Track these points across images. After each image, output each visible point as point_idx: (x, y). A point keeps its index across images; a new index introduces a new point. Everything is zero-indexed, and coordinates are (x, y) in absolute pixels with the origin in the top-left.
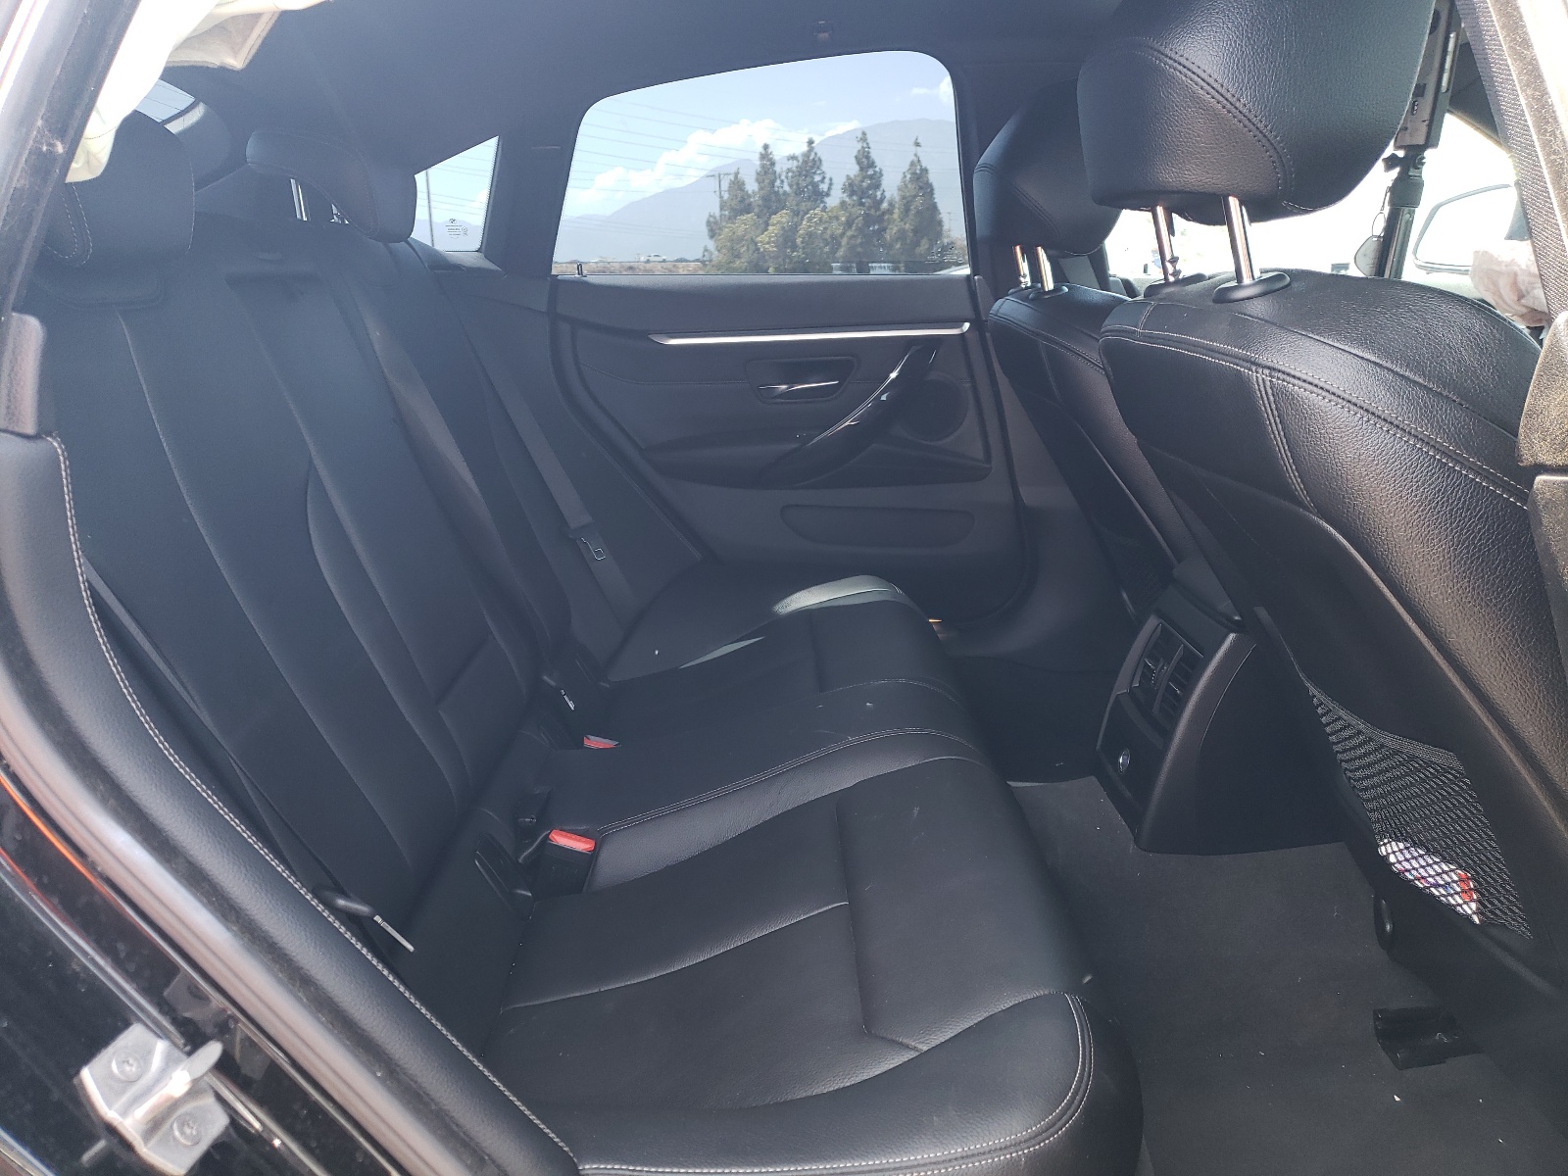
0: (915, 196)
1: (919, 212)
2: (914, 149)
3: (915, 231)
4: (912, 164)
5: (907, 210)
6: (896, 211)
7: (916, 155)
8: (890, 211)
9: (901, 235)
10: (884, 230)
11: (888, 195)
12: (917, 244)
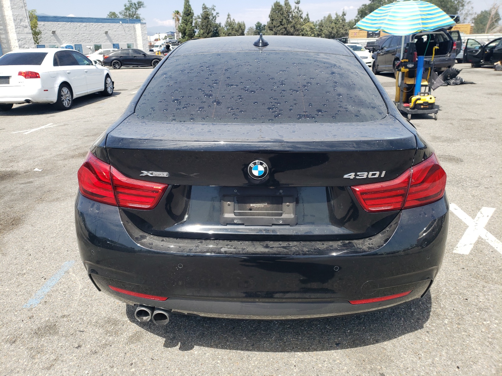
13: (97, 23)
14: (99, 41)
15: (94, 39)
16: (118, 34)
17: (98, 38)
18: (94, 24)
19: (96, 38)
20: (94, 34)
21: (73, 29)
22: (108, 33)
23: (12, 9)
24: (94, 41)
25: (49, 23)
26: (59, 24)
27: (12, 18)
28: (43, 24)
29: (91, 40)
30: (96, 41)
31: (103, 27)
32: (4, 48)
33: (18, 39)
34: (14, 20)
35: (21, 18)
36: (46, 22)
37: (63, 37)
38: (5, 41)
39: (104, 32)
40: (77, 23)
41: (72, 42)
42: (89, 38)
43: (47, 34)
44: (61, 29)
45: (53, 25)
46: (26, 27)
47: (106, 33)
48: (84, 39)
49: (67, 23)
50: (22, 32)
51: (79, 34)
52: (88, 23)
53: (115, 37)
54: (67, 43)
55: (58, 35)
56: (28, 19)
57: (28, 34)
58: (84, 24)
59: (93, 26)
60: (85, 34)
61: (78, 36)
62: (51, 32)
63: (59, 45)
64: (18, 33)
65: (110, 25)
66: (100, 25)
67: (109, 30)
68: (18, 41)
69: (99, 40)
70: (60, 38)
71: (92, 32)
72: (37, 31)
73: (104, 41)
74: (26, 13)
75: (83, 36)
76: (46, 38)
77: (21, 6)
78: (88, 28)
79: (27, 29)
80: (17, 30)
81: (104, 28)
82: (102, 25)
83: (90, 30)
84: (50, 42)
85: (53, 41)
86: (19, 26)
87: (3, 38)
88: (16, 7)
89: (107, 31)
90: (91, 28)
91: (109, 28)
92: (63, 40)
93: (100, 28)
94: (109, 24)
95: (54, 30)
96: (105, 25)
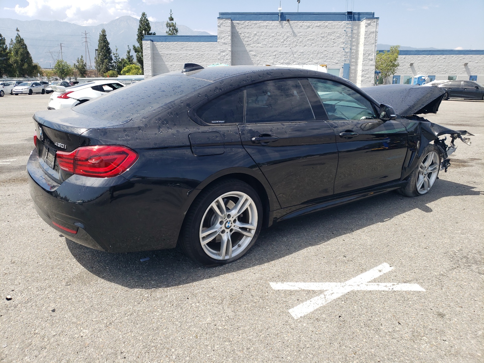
0: (20, 48)
1: (22, 54)
2: (17, 32)
3: (22, 60)
4: (17, 37)
5: (17, 53)
6: (12, 52)
7: (18, 34)
8: (10, 52)
9: (16, 62)
10: (9, 59)
11: (8, 46)
12: (23, 65)
13: (458, 55)
14: (455, 73)
15: (450, 71)
16: (479, 66)
17: (455, 70)
18: (455, 56)
19: (453, 70)
20: (452, 66)
21: (431, 61)
22: (468, 65)
23: (364, 45)
24: (449, 73)
25: (410, 56)
26: (418, 57)
27: (362, 53)
28: (404, 57)
29: (447, 72)
30: (452, 73)
31: (464, 58)
32: (351, 77)
33: (362, 70)
34: (364, 54)
35: (369, 52)
36: (407, 56)
37: (419, 68)
38: (353, 71)
39: (464, 64)
40: (436, 56)
41: (426, 73)
42: (445, 70)
43: (405, 66)
44: (419, 61)
45: (412, 58)
46: (372, 60)
47: (466, 65)
48: (439, 71)
49: (427, 56)
50: (367, 64)
51: (436, 66)
52: (448, 55)
53: (475, 69)
54: (421, 74)
55: (415, 67)
56: (375, 54)
57: (372, 66)
58: (444, 56)
59: (453, 58)
60: (442, 66)
61: (434, 67)
62: (410, 64)
63: (413, 76)
64: (364, 65)
65: (472, 57)
66: (462, 56)
67: (470, 62)
68: (362, 72)
69: (455, 71)
70: (416, 69)
71: (450, 64)
72: (396, 63)
73: (461, 73)
74: (375, 49)
75: (439, 68)
76: (404, 70)
77: (372, 43)
78: (447, 60)
79: (372, 61)
80: (364, 62)
81: (465, 60)
82: (464, 57)
83: (449, 62)
84: (406, 73)
85: (409, 73)
86: (366, 60)
87: (353, 69)
88: (368, 43)
89: (468, 62)
90: (451, 60)
91: (470, 60)
92: (418, 71)
93: (461, 60)
94: (471, 55)
95: (412, 62)
96: (467, 57)
